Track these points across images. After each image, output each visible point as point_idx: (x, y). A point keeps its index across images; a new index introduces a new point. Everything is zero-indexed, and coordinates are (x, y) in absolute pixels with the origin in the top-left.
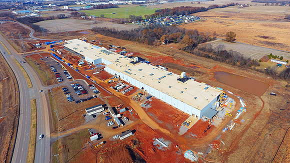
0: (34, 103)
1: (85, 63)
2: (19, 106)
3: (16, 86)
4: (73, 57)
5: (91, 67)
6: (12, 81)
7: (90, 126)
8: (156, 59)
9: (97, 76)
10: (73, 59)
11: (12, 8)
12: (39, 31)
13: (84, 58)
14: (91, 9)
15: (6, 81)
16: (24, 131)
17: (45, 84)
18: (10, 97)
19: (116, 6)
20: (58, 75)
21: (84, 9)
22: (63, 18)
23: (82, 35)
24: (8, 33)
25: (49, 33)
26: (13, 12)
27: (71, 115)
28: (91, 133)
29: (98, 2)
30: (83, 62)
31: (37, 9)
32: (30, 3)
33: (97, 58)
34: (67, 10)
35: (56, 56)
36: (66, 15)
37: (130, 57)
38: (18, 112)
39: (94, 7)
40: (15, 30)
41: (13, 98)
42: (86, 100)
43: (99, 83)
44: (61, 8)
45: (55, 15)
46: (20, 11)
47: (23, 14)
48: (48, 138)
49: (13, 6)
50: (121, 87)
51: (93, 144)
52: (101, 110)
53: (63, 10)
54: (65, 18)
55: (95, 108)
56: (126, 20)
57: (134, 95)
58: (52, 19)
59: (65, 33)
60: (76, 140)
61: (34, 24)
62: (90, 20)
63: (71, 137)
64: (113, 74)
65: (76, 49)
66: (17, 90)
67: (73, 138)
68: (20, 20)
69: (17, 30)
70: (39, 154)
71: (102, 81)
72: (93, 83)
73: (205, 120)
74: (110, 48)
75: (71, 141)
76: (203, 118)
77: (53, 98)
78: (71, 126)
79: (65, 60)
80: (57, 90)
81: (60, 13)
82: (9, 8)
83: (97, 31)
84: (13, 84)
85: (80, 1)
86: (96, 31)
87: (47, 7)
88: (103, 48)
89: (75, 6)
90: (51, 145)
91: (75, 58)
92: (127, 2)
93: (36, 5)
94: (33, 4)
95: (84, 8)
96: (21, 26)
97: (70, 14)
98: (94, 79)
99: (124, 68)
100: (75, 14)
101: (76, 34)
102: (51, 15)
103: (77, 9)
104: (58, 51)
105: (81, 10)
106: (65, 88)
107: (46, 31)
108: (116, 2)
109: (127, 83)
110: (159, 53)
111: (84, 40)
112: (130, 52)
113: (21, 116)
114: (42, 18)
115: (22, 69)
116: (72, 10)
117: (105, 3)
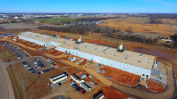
17: (5, 61)
21: (29, 19)
23: (31, 31)
25: (5, 30)
44: (13, 18)
45: (9, 21)
54: (16, 22)
62: (35, 23)
64: (63, 51)
72: (50, 58)
77: (14, 72)
83: (42, 29)
89: (22, 17)
109: (77, 57)
110: (90, 38)
116: (21, 19)
117: (42, 16)
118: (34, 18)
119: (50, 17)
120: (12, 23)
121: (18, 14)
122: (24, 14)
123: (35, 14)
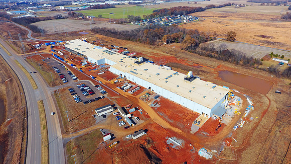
0: (41, 105)
1: (89, 64)
2: (26, 108)
3: (21, 88)
4: (75, 58)
5: (95, 68)
6: (15, 82)
7: (101, 127)
8: (159, 59)
9: (102, 76)
10: (76, 60)
11: (6, 9)
12: (37, 32)
13: (87, 59)
14: (88, 9)
15: (9, 83)
16: (35, 132)
17: (50, 85)
18: (16, 99)
19: (112, 6)
20: (62, 76)
21: (80, 10)
22: (60, 18)
23: (81, 35)
24: (5, 34)
25: (48, 33)
26: (8, 12)
27: (81, 116)
28: (103, 133)
29: (93, 2)
30: (86, 63)
31: (32, 9)
32: (24, 3)
33: (101, 58)
34: (63, 10)
35: (58, 56)
36: (63, 15)
37: (134, 57)
38: (25, 114)
39: (90, 7)
40: (12, 30)
41: (19, 99)
42: (94, 100)
43: (105, 84)
44: (57, 8)
45: (52, 16)
46: (14, 11)
47: (18, 14)
48: (60, 139)
49: (7, 7)
50: (128, 87)
51: (107, 144)
52: (110, 110)
53: (59, 11)
54: (62, 18)
55: (104, 109)
56: (124, 20)
57: (142, 95)
58: (48, 20)
59: (64, 33)
60: (89, 141)
61: (31, 24)
62: (88, 20)
63: (84, 138)
64: (117, 74)
65: (78, 49)
66: (22, 91)
67: (86, 139)
68: (16, 21)
69: (14, 30)
70: (53, 155)
71: (108, 82)
72: (99, 84)
73: (215, 118)
74: (112, 49)
75: (84, 142)
76: (213, 116)
77: (60, 99)
78: (83, 127)
79: (68, 60)
80: (63, 91)
81: (56, 14)
82: (3, 9)
83: (97, 32)
84: (17, 85)
85: (75, 2)
86: (95, 31)
87: (42, 8)
88: (105, 49)
89: (71, 6)
90: (64, 146)
91: (78, 58)
92: (123, 2)
93: (31, 6)
94: (27, 4)
95: (80, 8)
96: (18, 27)
97: (66, 15)
98: (100, 80)
99: (129, 69)
100: (72, 15)
101: (75, 35)
102: (48, 15)
103: (73, 9)
104: (59, 52)
105: (77, 10)
106: (71, 89)
107: (44, 31)
108: (113, 2)
109: (133, 83)
110: (161, 53)
111: (85, 41)
112: (132, 52)
113: (30, 118)
114: (38, 18)
115: (24, 71)
117: (101, 3)
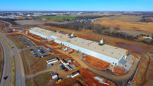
0: (13, 58)
9: (50, 44)
17: (19, 48)
21: (38, 16)
26: (0, 17)
28: (52, 74)
31: (13, 16)
34: (30, 16)
46: (4, 16)
48: (23, 78)
50: (65, 49)
54: (29, 19)
55: (52, 60)
56: (61, 21)
58: (21, 20)
59: (29, 25)
64: (59, 43)
66: (2, 51)
67: (41, 78)
72: (49, 48)
77: (25, 55)
78: (38, 70)
80: (27, 51)
83: (47, 25)
87: (18, 15)
90: (26, 82)
96: (5, 22)
100: (34, 18)
101: (35, 26)
107: (19, 24)
109: (68, 48)
114: (16, 19)
115: (5, 41)
116: (32, 16)
117: (49, 14)
118: (42, 16)
119: (55, 15)
120: (26, 19)
121: (31, 12)
122: (35, 12)
123: (43, 12)
